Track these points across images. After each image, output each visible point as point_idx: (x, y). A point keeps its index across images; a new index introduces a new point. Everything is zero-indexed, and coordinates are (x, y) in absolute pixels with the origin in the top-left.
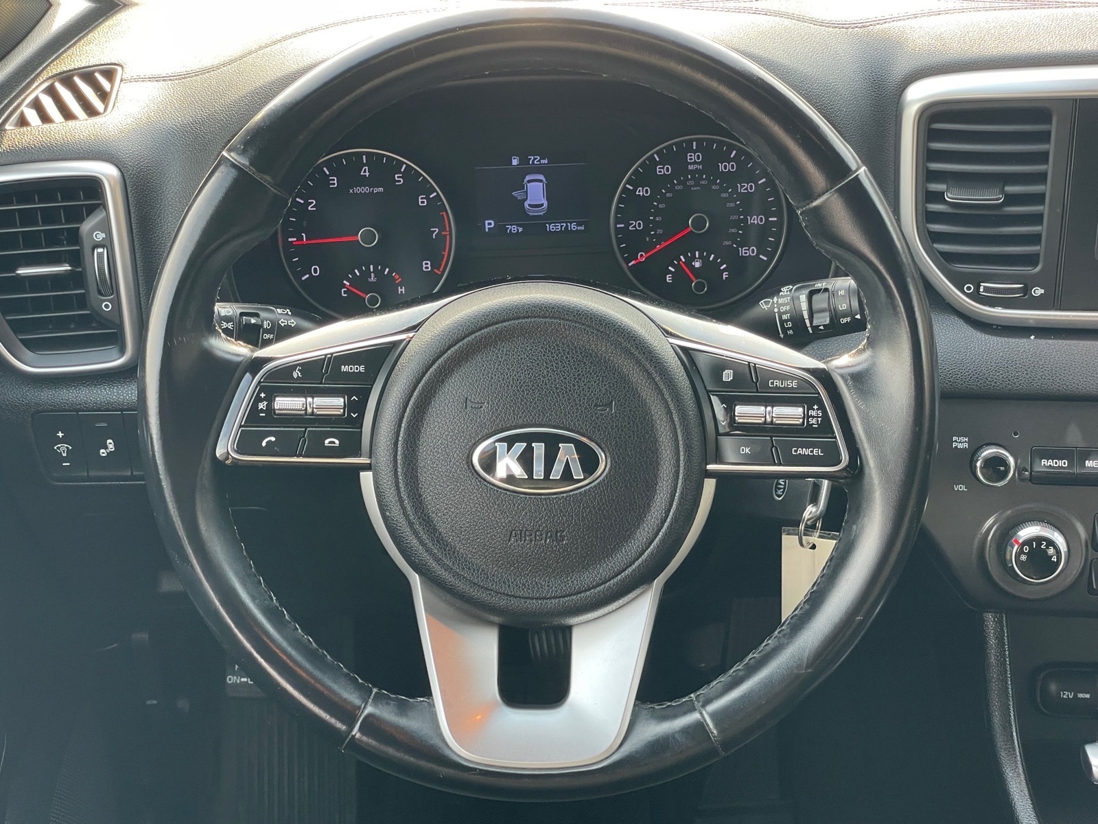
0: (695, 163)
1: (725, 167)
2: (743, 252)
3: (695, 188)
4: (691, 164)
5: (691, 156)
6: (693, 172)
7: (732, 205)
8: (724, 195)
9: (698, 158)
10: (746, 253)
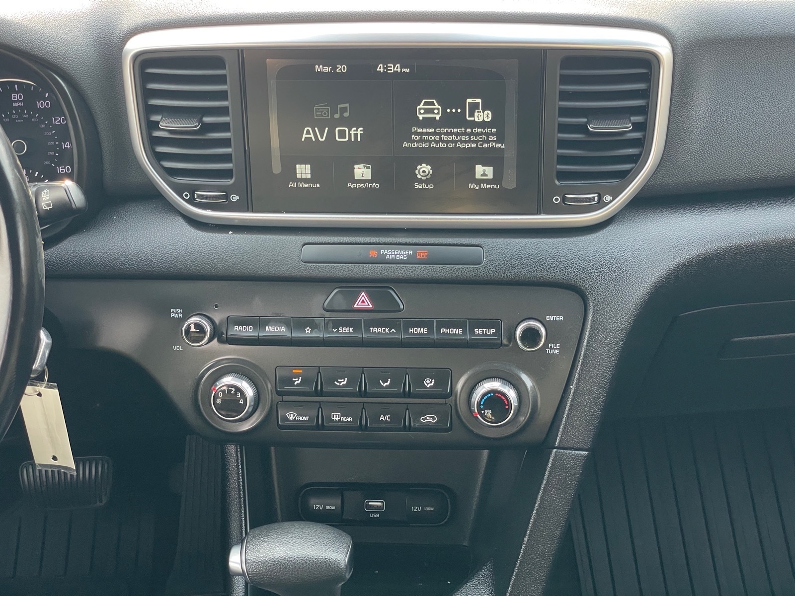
0: (18, 101)
1: (42, 104)
2: (61, 170)
3: (19, 121)
4: (15, 102)
5: (15, 96)
6: (16, 108)
7: (49, 134)
8: (42, 126)
9: (20, 97)
10: (63, 171)
